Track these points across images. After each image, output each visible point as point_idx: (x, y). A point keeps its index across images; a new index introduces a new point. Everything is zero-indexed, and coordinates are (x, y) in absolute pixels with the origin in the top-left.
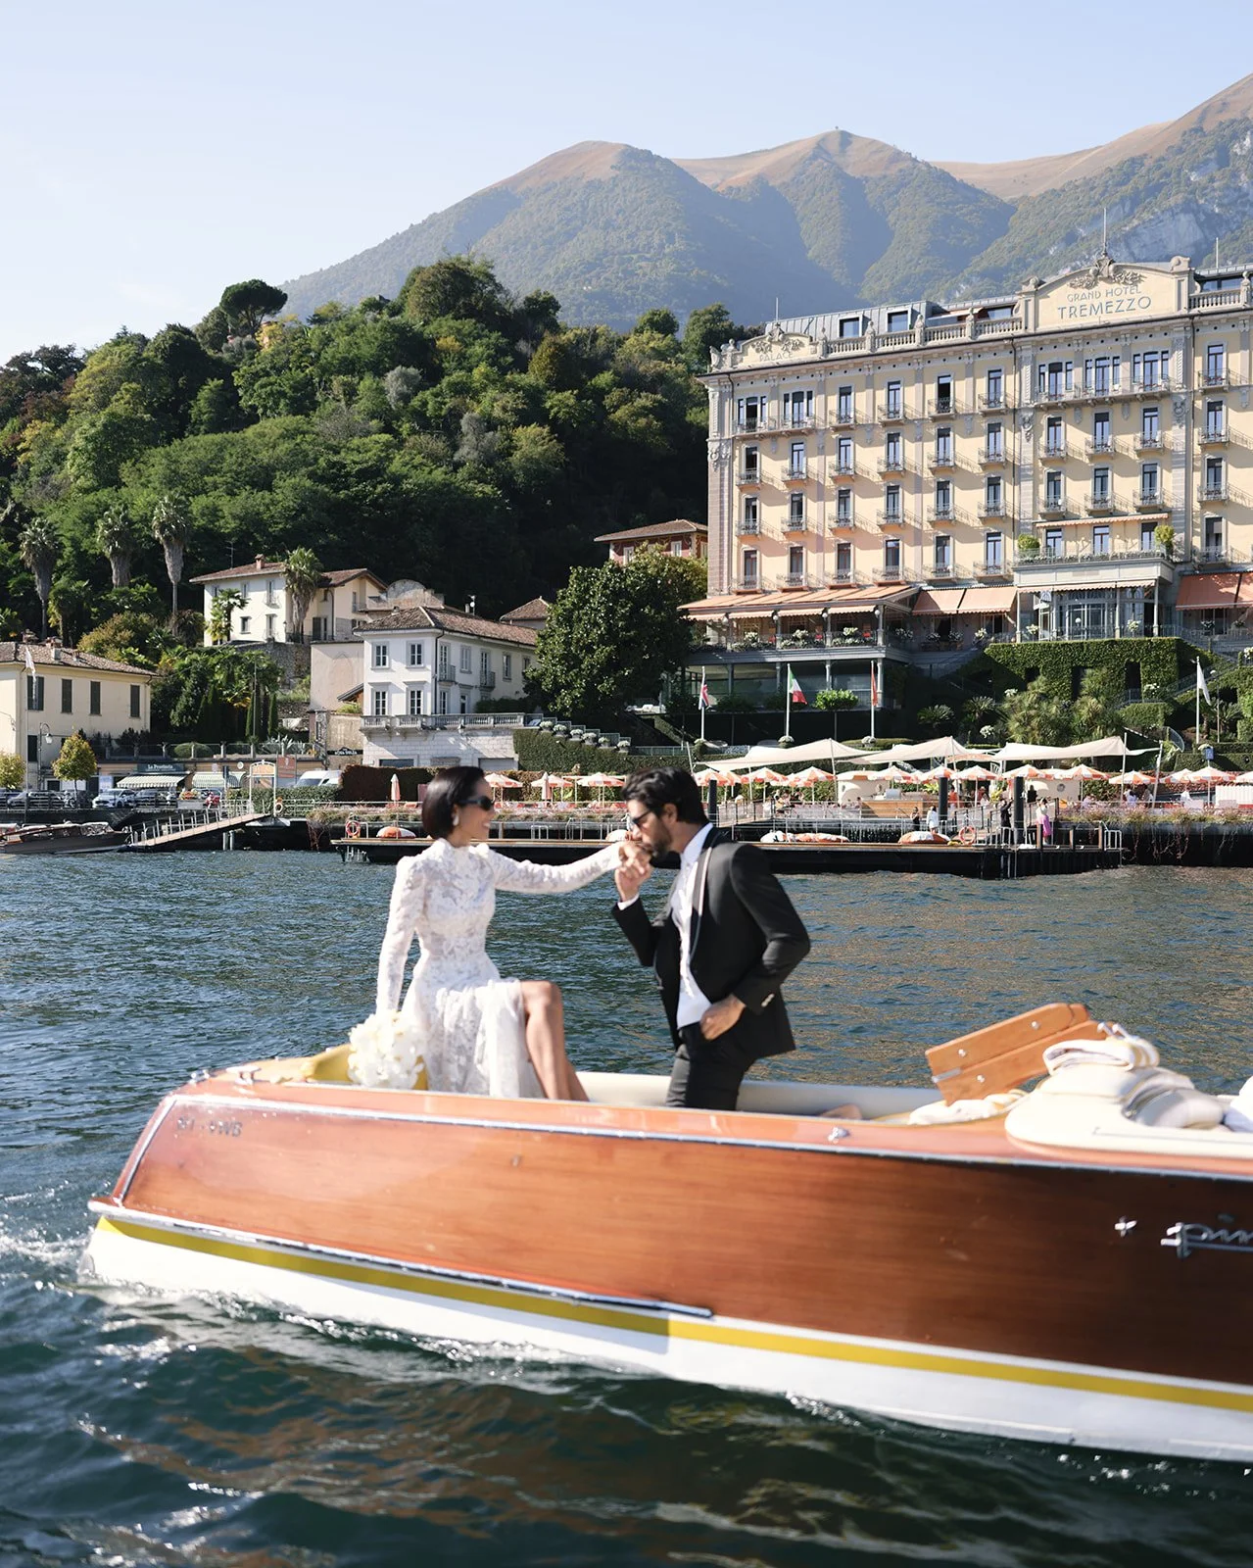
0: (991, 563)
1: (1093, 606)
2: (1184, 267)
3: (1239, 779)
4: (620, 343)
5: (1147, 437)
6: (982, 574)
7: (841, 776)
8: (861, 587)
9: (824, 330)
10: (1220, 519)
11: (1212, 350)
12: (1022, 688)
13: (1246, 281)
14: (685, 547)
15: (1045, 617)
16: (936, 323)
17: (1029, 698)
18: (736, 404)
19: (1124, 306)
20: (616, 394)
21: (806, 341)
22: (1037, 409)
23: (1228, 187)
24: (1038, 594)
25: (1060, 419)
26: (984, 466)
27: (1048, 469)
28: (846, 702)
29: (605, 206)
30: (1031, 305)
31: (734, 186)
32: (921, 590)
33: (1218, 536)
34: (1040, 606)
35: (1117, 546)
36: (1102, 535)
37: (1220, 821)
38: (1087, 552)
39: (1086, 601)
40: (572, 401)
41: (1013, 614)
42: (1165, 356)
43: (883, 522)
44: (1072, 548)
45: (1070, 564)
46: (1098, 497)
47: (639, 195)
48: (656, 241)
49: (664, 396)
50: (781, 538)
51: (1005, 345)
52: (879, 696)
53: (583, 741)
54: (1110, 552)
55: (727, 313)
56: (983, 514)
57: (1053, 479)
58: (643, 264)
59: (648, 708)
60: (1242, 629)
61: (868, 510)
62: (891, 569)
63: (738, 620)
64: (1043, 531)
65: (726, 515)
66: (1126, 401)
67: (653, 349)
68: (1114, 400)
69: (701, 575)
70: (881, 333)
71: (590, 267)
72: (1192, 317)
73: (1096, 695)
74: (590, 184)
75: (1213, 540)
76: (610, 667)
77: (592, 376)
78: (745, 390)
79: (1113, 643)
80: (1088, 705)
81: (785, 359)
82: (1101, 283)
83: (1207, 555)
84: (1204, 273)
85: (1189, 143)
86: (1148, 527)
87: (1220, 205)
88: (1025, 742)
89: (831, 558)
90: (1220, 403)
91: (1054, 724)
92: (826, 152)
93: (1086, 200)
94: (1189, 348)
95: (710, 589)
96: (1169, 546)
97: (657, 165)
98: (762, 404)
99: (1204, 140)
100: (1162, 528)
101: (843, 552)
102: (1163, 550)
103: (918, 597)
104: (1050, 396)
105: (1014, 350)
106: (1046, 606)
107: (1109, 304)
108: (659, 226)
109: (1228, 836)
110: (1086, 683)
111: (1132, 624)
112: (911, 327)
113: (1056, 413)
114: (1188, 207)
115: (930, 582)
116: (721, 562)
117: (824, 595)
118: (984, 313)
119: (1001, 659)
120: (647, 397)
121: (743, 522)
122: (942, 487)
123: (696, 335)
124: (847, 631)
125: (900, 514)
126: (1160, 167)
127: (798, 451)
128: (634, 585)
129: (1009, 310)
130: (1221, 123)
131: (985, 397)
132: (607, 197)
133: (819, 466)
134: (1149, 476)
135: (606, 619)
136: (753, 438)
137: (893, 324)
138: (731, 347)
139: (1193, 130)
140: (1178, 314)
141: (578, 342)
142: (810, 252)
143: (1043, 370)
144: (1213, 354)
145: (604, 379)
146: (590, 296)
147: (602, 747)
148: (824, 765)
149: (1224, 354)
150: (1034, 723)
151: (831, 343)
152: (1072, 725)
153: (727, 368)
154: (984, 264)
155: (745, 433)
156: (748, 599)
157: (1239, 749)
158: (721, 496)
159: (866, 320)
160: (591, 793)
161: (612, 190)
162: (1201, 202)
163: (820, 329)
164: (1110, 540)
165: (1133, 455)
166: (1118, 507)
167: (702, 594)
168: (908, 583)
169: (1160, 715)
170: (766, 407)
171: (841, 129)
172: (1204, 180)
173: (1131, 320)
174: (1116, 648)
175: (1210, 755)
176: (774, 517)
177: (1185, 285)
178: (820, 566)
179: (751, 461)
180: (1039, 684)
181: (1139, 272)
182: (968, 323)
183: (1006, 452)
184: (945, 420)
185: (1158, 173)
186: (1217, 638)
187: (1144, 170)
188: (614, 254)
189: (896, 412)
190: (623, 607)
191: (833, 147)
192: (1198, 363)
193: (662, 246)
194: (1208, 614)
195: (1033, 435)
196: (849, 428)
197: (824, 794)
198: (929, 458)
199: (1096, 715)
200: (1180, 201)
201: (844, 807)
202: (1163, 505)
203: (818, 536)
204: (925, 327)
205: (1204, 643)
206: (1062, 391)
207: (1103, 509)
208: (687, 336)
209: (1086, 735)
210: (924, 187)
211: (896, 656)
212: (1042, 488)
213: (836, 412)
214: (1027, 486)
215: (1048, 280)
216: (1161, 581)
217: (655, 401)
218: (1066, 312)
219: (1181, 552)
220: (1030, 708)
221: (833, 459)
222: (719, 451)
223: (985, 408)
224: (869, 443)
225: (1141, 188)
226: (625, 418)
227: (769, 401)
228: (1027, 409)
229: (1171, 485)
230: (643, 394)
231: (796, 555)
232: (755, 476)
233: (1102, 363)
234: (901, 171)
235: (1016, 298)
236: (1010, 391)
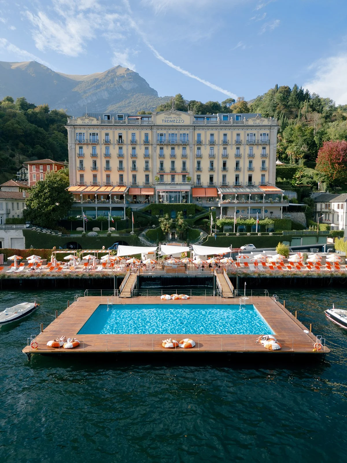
0: (147, 182)
5: (184, 154)
6: (145, 185)
8: (114, 186)
10: (200, 175)
11: (198, 135)
13: (206, 119)
16: (131, 119)
18: (76, 134)
19: (178, 121)
21: (95, 119)
25: (163, 148)
26: (144, 158)
27: (160, 160)
30: (155, 118)
42: (188, 135)
43: (119, 170)
46: (172, 168)
50: (90, 172)
51: (149, 127)
53: (47, 233)
56: (145, 170)
57: (161, 163)
61: (114, 166)
62: (121, 182)
64: (159, 175)
65: (74, 164)
66: (178, 145)
70: (116, 120)
72: (194, 126)
78: (78, 131)
80: (180, 221)
82: (172, 115)
83: (197, 184)
85: (106, 77)
86: (184, 176)
87: (112, 90)
90: (200, 148)
94: (193, 134)
95: (71, 184)
98: (83, 135)
99: (109, 77)
101: (108, 177)
104: (160, 142)
105: (151, 129)
107: (174, 120)
115: (132, 186)
116: (73, 177)
118: (143, 118)
121: (79, 166)
122: (134, 162)
126: (101, 81)
127: (94, 149)
130: (111, 75)
131: (144, 140)
134: (184, 164)
136: (82, 144)
137: (119, 118)
140: (190, 125)
143: (159, 135)
147: (53, 235)
149: (201, 136)
151: (103, 121)
155: (79, 142)
158: (73, 159)
162: (109, 89)
165: (180, 158)
166: (177, 171)
168: (126, 186)
172: (109, 85)
173: (179, 125)
174: (181, 206)
177: (192, 118)
178: (101, 180)
182: (139, 120)
183: (150, 155)
184: (134, 145)
187: (98, 81)
192: (195, 137)
194: (200, 198)
195: (156, 151)
196: (108, 144)
198: (130, 154)
200: (105, 89)
202: (187, 171)
204: (128, 120)
206: (163, 141)
207: (174, 171)
212: (159, 165)
213: (105, 140)
218: (164, 121)
221: (104, 152)
222: (71, 146)
223: (144, 143)
224: (114, 149)
228: (155, 144)
229: (189, 166)
231: (96, 177)
233: (173, 135)
235: (152, 116)
236: (151, 139)
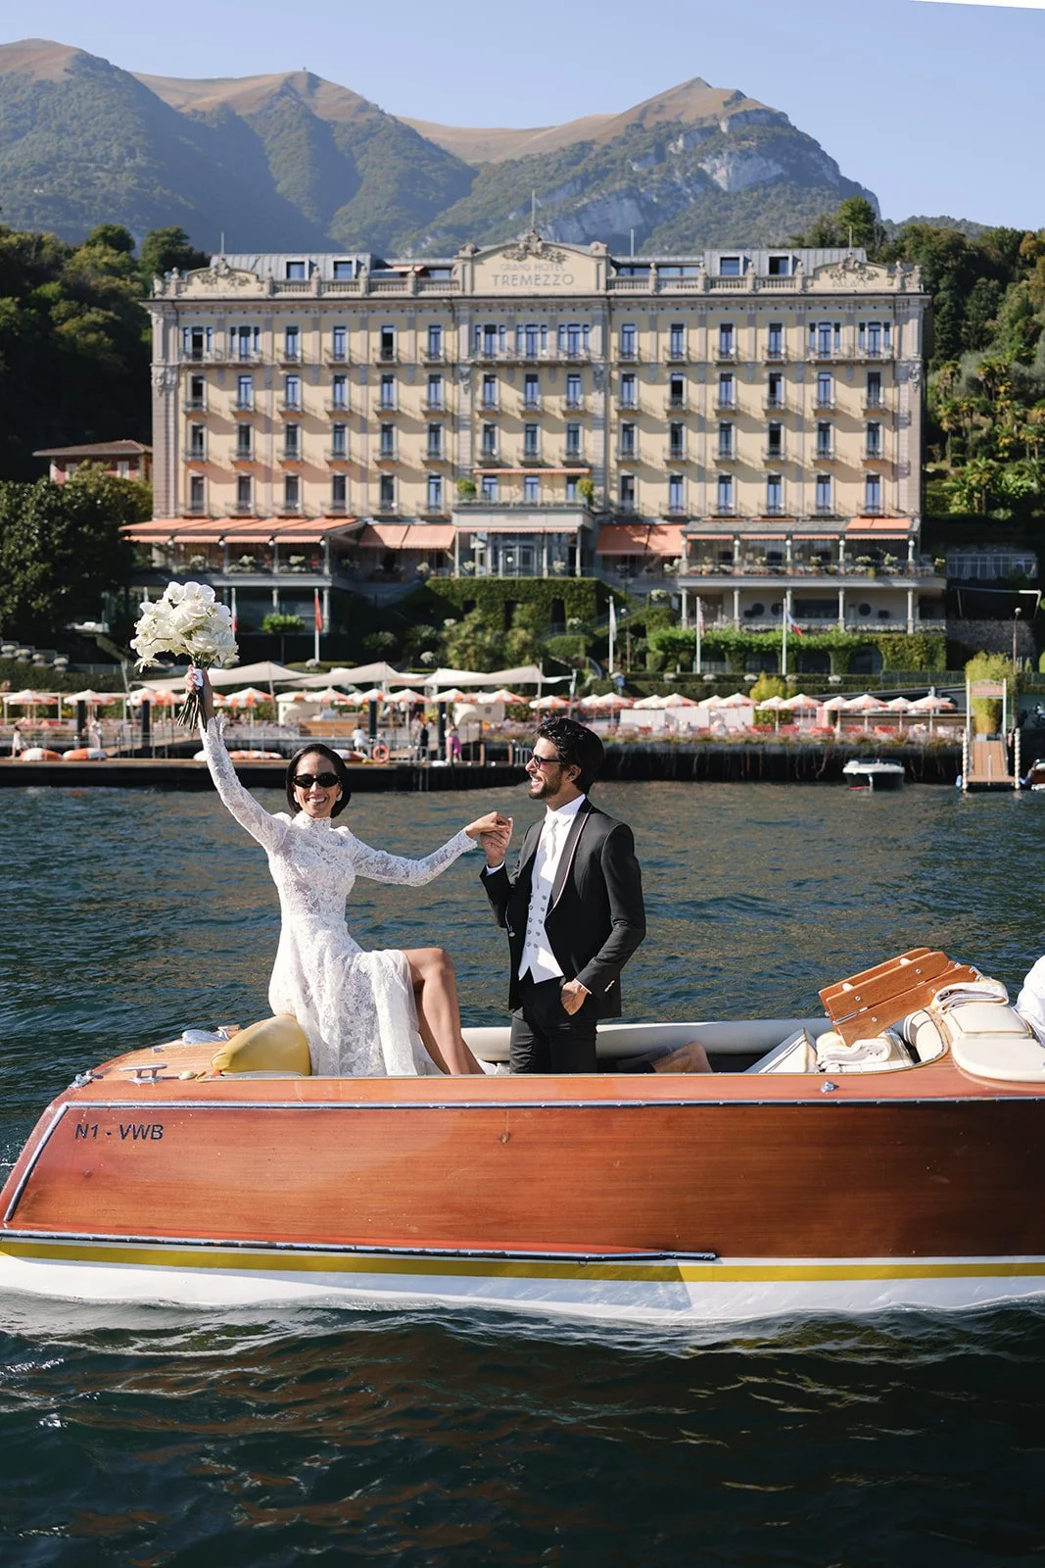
0: (433, 503)
1: (524, 547)
2: (602, 252)
3: (638, 704)
4: (70, 254)
5: (571, 400)
6: (424, 512)
7: (279, 698)
8: (309, 519)
9: (270, 270)
10: (632, 477)
11: (626, 329)
12: (460, 619)
13: (653, 271)
14: (133, 468)
15: (482, 555)
16: (380, 276)
17: (466, 628)
18: (181, 333)
19: (551, 281)
20: (63, 307)
21: (253, 278)
22: (474, 365)
23: (664, 181)
24: (475, 534)
25: (494, 376)
26: (426, 414)
27: (484, 422)
28: (293, 627)
29: (58, 109)
30: (468, 269)
31: (199, 109)
32: (366, 525)
33: (632, 492)
34: (476, 545)
35: (546, 495)
36: (532, 484)
37: (620, 741)
38: (519, 498)
39: (517, 543)
40: (12, 309)
41: (452, 550)
42: (586, 329)
43: (330, 458)
44: (506, 493)
45: (504, 508)
46: (529, 450)
47: (96, 103)
48: (115, 153)
49: (116, 313)
50: (229, 467)
51: (445, 304)
52: (326, 622)
53: (16, 658)
54: (539, 501)
55: (187, 238)
56: (426, 458)
57: (488, 430)
58: (100, 174)
59: (90, 626)
60: (651, 574)
61: (316, 446)
62: (339, 503)
63: (186, 545)
64: (480, 477)
65: (172, 440)
66: (552, 365)
67: (106, 264)
68: (542, 364)
69: (146, 497)
70: (327, 279)
71: (42, 170)
72: (608, 297)
73: (525, 626)
74: (40, 84)
75: (628, 496)
76: (45, 584)
77: (38, 283)
78: (191, 319)
79: (541, 581)
80: (519, 636)
81: (231, 293)
82: (530, 257)
83: (622, 508)
84: (619, 259)
85: (631, 136)
86: (572, 479)
87: (658, 196)
88: (462, 668)
89: (280, 489)
90: (633, 376)
91: (489, 652)
92: (296, 93)
93: (542, 174)
94: (607, 324)
95: (156, 511)
96: (590, 498)
97: (116, 76)
98: (209, 335)
99: (644, 135)
100: (583, 482)
101: (291, 485)
102: (585, 501)
103: (364, 531)
104: (485, 355)
105: (452, 309)
106: (482, 545)
107: (537, 277)
108: (117, 139)
109: (627, 754)
110: (517, 615)
111: (558, 565)
112: (356, 277)
113: (492, 371)
114: (631, 193)
115: (376, 518)
116: (167, 486)
117: (272, 524)
118: (425, 272)
119: (441, 591)
120: (98, 313)
121: (190, 448)
122: (386, 430)
123: (153, 255)
124: (294, 559)
125: (347, 452)
126: (606, 154)
127: (246, 384)
128: (71, 503)
129: (447, 272)
130: (658, 123)
131: (426, 349)
132: (59, 100)
133: (267, 400)
134: (573, 435)
135: (40, 536)
136: (198, 367)
137: (339, 273)
138: (176, 276)
139: (633, 125)
140: (596, 293)
141: (21, 249)
142: (279, 186)
143: (479, 330)
144: (627, 333)
145: (50, 289)
146: (43, 201)
147: (37, 665)
148: (262, 687)
149: (636, 334)
150: (471, 651)
151: (278, 283)
152: (505, 654)
153: (171, 294)
154: (449, 220)
155: (190, 361)
156: (195, 524)
157: (646, 678)
158: (167, 421)
159: (312, 265)
160: (23, 710)
161: (66, 93)
162: (642, 190)
163: (266, 268)
164: (539, 489)
165: (559, 416)
166: (547, 460)
167: (147, 516)
168: (355, 517)
169: (582, 646)
170: (212, 338)
171: (308, 70)
172: (644, 172)
173: (557, 294)
174: (544, 586)
175: (621, 683)
176: (221, 446)
177: (603, 268)
178: (267, 495)
179: (197, 390)
180: (475, 616)
181: (563, 252)
182: (410, 280)
183: (446, 403)
184: (389, 369)
185: (605, 158)
186: (630, 581)
187: (592, 155)
188: (68, 160)
189: (342, 356)
190: (59, 525)
191: (301, 86)
192: (614, 338)
193: (121, 159)
194: (624, 559)
195: (471, 388)
196: (295, 366)
197: (265, 714)
198: (375, 402)
199: (525, 645)
200: (624, 187)
201: (283, 727)
202: (585, 461)
203: (266, 467)
204: (369, 278)
205: (621, 585)
206: (496, 351)
207: (532, 461)
208: (145, 256)
209: (517, 662)
210: (392, 140)
211: (343, 585)
212: (479, 438)
213: (283, 350)
214: (465, 434)
215: (484, 249)
216: (582, 528)
217: (107, 317)
218: (499, 279)
219: (600, 503)
220: (467, 637)
221: (280, 395)
222: (164, 376)
223: (426, 360)
224: (316, 382)
225: (590, 169)
226: (74, 332)
227: (216, 332)
228: (465, 365)
229: (592, 444)
230: (94, 309)
231: (244, 484)
232: (201, 405)
233: (532, 329)
234: (368, 120)
235: (454, 261)
236: (449, 346)
